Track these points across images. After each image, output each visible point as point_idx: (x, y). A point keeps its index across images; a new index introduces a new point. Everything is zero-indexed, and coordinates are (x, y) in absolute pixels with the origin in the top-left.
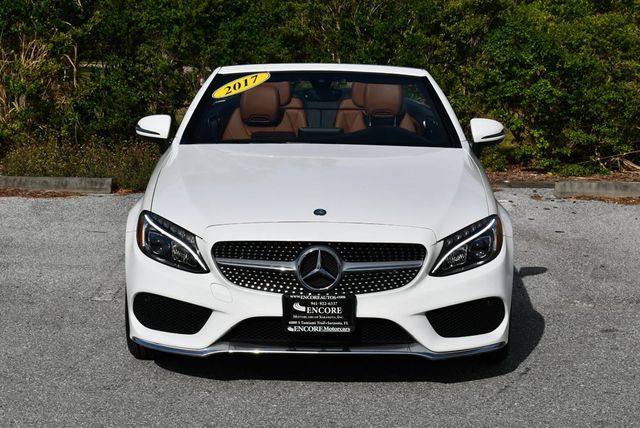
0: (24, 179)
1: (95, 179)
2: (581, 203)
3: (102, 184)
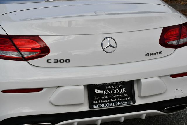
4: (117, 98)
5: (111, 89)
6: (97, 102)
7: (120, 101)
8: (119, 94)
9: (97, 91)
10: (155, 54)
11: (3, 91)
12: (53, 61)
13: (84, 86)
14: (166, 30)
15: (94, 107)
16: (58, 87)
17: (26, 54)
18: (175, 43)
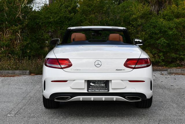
0: (2, 71)
1: (23, 71)
2: (177, 76)
3: (26, 73)
4: (100, 88)
5: (98, 84)
6: (91, 89)
7: (102, 90)
8: (102, 86)
9: (91, 84)
10: (121, 70)
11: (52, 81)
12: (73, 69)
13: (85, 80)
14: (128, 60)
15: (89, 91)
16: (74, 80)
17: (63, 66)
18: (133, 66)
